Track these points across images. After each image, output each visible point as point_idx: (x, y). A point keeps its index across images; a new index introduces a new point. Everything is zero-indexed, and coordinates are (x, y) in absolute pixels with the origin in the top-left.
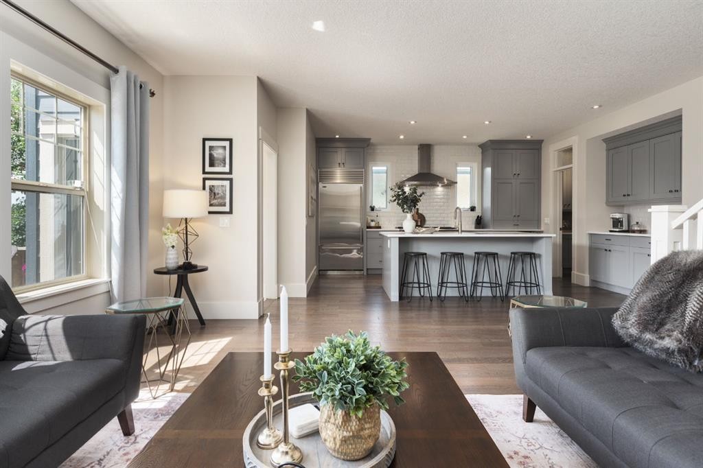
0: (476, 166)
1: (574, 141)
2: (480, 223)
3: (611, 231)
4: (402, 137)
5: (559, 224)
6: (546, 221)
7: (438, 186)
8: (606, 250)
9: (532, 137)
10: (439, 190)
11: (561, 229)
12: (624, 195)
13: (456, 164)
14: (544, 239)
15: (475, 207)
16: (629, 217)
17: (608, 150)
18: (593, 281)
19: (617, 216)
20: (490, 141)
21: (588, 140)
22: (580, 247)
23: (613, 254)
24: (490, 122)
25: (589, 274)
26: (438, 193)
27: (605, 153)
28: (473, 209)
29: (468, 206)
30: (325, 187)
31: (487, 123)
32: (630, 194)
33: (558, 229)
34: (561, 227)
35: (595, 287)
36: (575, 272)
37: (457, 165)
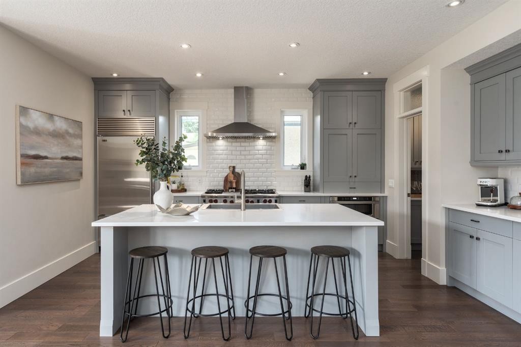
0: (306, 113)
1: (423, 75)
2: (308, 183)
3: (478, 205)
4: (199, 75)
5: (407, 189)
6: (390, 184)
7: (259, 138)
8: (471, 237)
9: (369, 73)
10: (261, 143)
11: (408, 195)
12: (500, 152)
13: (282, 112)
14: (365, 228)
15: (305, 165)
16: (506, 182)
17: (474, 84)
18: (451, 278)
19: (490, 182)
20: (318, 80)
21: (443, 69)
22: (433, 226)
23: (483, 245)
24: (298, 44)
25: (446, 267)
26: (260, 148)
27: (469, 88)
28: (303, 167)
29: (298, 163)
30: (104, 141)
31: (294, 45)
32: (511, 149)
33: (406, 195)
34: (410, 192)
35: (455, 288)
36: (426, 260)
37: (282, 114)
